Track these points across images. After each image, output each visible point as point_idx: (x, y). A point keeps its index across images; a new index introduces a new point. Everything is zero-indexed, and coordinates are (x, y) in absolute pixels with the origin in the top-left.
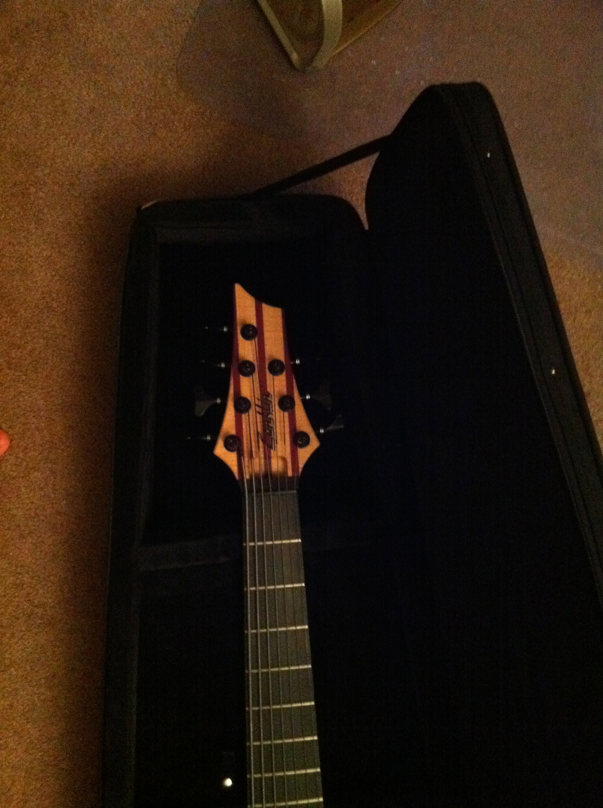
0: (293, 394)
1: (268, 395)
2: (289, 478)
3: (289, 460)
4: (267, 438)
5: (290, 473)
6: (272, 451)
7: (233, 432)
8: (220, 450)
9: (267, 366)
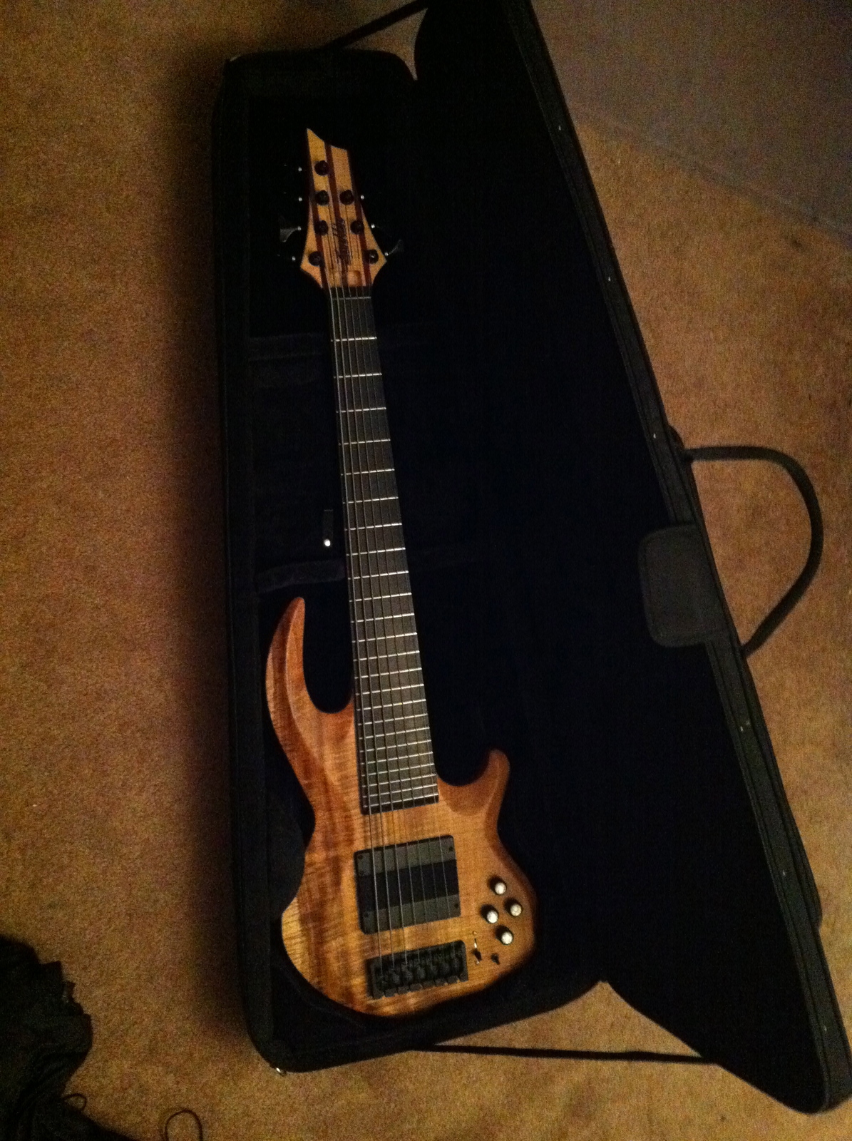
0: (362, 219)
1: (342, 220)
2: (364, 287)
3: (363, 273)
4: (343, 254)
5: (364, 284)
6: (348, 266)
7: (315, 249)
8: (306, 265)
9: (339, 197)
